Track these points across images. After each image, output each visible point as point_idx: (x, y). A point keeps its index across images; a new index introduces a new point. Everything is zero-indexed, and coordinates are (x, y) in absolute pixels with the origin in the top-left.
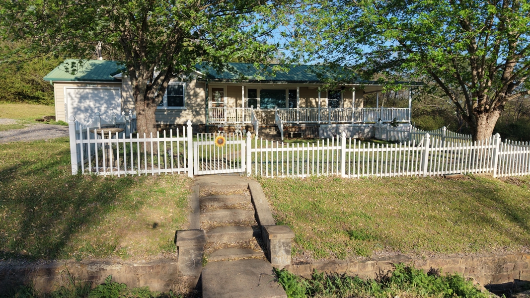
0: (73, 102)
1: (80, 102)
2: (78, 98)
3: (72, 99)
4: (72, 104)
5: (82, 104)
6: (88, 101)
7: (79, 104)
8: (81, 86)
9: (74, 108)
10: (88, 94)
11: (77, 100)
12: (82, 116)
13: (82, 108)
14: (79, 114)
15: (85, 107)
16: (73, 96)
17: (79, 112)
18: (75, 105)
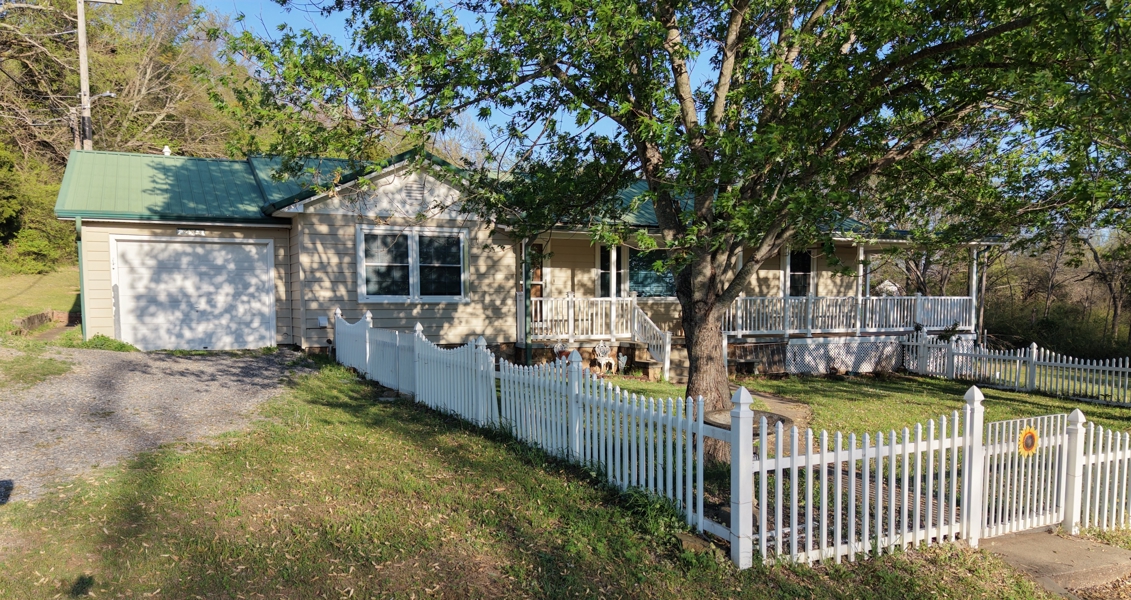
0: (134, 280)
1: (156, 278)
2: (150, 268)
3: (132, 270)
4: (133, 287)
5: (162, 286)
6: (178, 278)
7: (153, 285)
8: (162, 235)
9: (138, 298)
10: (178, 255)
11: (146, 274)
12: (162, 320)
13: (162, 297)
14: (153, 315)
15: (170, 295)
16: (136, 262)
17: (152, 309)
18: (141, 288)
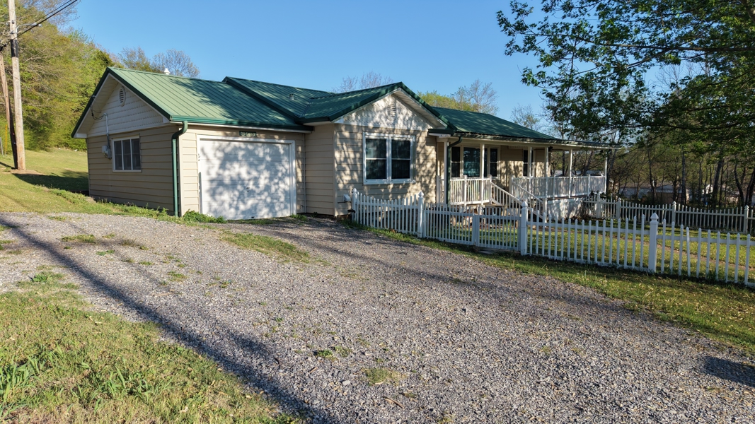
0: (209, 168)
1: (223, 166)
2: (219, 158)
3: (208, 160)
4: (208, 173)
5: (227, 173)
6: (236, 165)
7: (221, 172)
8: (231, 136)
9: (212, 181)
11: (217, 163)
12: (226, 197)
13: (227, 181)
14: (221, 194)
15: (232, 179)
16: (211, 155)
17: (221, 189)
18: (214, 175)
